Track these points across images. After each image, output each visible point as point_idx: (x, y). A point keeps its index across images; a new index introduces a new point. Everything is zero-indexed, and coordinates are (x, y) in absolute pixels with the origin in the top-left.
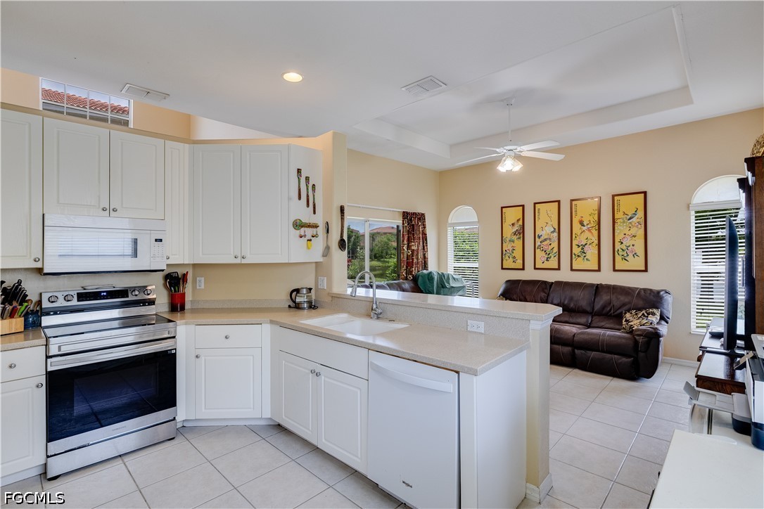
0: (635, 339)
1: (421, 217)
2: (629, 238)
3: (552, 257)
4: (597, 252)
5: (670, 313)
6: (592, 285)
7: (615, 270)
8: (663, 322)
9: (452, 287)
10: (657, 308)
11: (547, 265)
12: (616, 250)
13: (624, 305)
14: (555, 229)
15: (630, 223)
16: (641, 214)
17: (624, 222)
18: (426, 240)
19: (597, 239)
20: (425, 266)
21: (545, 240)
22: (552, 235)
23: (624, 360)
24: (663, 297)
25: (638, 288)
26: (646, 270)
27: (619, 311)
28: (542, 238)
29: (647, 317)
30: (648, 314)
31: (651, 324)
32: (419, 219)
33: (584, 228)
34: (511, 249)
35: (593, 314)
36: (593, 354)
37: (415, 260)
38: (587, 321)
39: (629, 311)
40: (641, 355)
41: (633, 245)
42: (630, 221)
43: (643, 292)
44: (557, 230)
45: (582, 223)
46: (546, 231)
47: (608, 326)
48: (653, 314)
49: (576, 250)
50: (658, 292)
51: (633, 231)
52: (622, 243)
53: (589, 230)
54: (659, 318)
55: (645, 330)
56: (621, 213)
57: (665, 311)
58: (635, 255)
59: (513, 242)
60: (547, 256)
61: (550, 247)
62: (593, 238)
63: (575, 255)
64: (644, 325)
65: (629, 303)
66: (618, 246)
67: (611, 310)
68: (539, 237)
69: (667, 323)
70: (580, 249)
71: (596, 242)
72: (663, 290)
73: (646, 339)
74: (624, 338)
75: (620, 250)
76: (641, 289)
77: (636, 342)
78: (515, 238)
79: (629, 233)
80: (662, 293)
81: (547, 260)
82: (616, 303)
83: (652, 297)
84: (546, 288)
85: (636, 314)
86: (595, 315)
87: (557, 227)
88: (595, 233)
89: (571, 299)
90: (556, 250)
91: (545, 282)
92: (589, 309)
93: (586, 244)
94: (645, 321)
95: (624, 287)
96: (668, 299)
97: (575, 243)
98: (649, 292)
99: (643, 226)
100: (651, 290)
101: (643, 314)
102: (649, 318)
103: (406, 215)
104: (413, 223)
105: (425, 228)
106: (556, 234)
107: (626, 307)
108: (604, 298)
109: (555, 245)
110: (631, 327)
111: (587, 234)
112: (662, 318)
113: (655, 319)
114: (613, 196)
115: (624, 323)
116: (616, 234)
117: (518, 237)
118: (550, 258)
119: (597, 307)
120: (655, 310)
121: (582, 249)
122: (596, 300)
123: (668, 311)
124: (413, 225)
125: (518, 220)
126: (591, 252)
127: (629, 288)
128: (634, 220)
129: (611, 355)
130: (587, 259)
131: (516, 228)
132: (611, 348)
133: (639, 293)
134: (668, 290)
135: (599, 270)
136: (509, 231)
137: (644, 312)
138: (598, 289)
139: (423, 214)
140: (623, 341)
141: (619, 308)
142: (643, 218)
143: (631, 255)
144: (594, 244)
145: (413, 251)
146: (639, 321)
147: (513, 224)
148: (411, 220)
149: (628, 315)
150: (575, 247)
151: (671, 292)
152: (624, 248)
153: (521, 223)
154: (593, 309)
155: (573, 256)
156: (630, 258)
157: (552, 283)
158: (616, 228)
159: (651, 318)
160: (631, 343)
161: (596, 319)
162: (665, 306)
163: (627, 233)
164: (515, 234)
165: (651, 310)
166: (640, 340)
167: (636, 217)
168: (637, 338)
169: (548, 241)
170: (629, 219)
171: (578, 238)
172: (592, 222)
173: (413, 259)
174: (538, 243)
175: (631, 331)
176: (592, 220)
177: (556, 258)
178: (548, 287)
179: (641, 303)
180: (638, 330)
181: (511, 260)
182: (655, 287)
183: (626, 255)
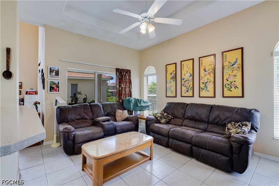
0: (231, 144)
1: (128, 72)
2: (232, 77)
3: (190, 90)
4: (213, 86)
5: (258, 125)
6: (209, 105)
7: (223, 97)
8: (253, 131)
9: (142, 106)
10: (249, 121)
11: (187, 94)
12: (224, 84)
13: (227, 118)
14: (191, 74)
15: (233, 68)
16: (239, 61)
17: (229, 68)
18: (131, 83)
19: (213, 78)
20: (130, 96)
21: (186, 81)
22: (190, 78)
23: (224, 158)
24: (254, 114)
25: (236, 108)
26: (243, 97)
27: (224, 122)
28: (185, 80)
29: (242, 127)
30: (243, 125)
31: (244, 133)
32: (127, 72)
33: (206, 73)
34: (170, 86)
35: (208, 123)
36: (203, 151)
37: (123, 93)
38: (205, 127)
39: (230, 122)
40: (235, 156)
41: (235, 81)
42: (233, 67)
43: (240, 110)
44: (192, 75)
45: (205, 70)
46: (187, 76)
47: (216, 131)
48: (246, 125)
49: (202, 86)
50: (250, 110)
51: (235, 73)
52: (228, 80)
53: (209, 74)
54: (250, 128)
55: (238, 138)
56: (227, 62)
57: (255, 124)
58: (236, 87)
59: (171, 82)
60: (187, 90)
61: (189, 85)
62: (211, 78)
63: (201, 88)
64: (238, 133)
65: (230, 117)
66: (225, 82)
67: (219, 121)
68: (183, 79)
69: (256, 131)
70: (204, 85)
71: (213, 80)
72: (253, 109)
73: (239, 145)
74: (223, 142)
75: (227, 85)
76: (239, 108)
77: (231, 146)
78: (172, 80)
79: (232, 74)
80: (253, 111)
81: (187, 92)
82: (223, 117)
83: (245, 114)
84: (185, 107)
85: (235, 125)
86: (210, 124)
87: (192, 74)
88: (212, 75)
89: (197, 113)
90: (191, 86)
91: (184, 104)
92: (206, 120)
93: (207, 82)
94: (239, 130)
95: (228, 107)
96: (258, 115)
97: (201, 81)
98: (244, 110)
99: (241, 69)
100: (245, 109)
101: (239, 125)
102: (243, 128)
103: (118, 70)
104: (122, 74)
105: (130, 77)
106: (191, 77)
107: (229, 120)
108: (216, 113)
109: (191, 83)
110: (230, 134)
111: (208, 76)
112: (253, 128)
113: (246, 129)
114: (223, 53)
115: (227, 130)
116: (224, 75)
117: (173, 80)
118: (189, 90)
119: (211, 119)
120: (247, 123)
121: (205, 85)
122: (211, 115)
123: (257, 123)
124: (122, 75)
125: (173, 71)
126: (210, 87)
127: (232, 108)
128: (235, 66)
129: (214, 153)
130: (208, 91)
131: (172, 75)
132: (214, 148)
133: (237, 111)
134: (257, 109)
135: (215, 97)
136: (169, 77)
137: (239, 123)
138: (212, 107)
139: (129, 70)
140: (223, 144)
141: (224, 121)
142: (241, 64)
143: (233, 87)
144: (212, 82)
145: (122, 88)
146: (236, 130)
147: (171, 74)
148: (121, 72)
149: (229, 125)
150: (201, 84)
151: (259, 110)
152: (229, 83)
153: (175, 72)
154: (209, 120)
155: (201, 89)
156: (233, 89)
157: (188, 104)
158: (224, 71)
159: (244, 128)
160: (228, 146)
161: (210, 126)
162: (255, 120)
163: (231, 74)
164: (172, 79)
165: (244, 123)
166: (235, 145)
167: (237, 64)
168: (232, 143)
169: (188, 81)
170: (232, 66)
171: (203, 79)
172: (210, 69)
173: (122, 92)
174: (183, 83)
175: (229, 137)
176: (211, 68)
177: (192, 90)
178: (186, 106)
179: (238, 117)
180: (233, 137)
181: (170, 92)
182: (248, 107)
183: (230, 87)
